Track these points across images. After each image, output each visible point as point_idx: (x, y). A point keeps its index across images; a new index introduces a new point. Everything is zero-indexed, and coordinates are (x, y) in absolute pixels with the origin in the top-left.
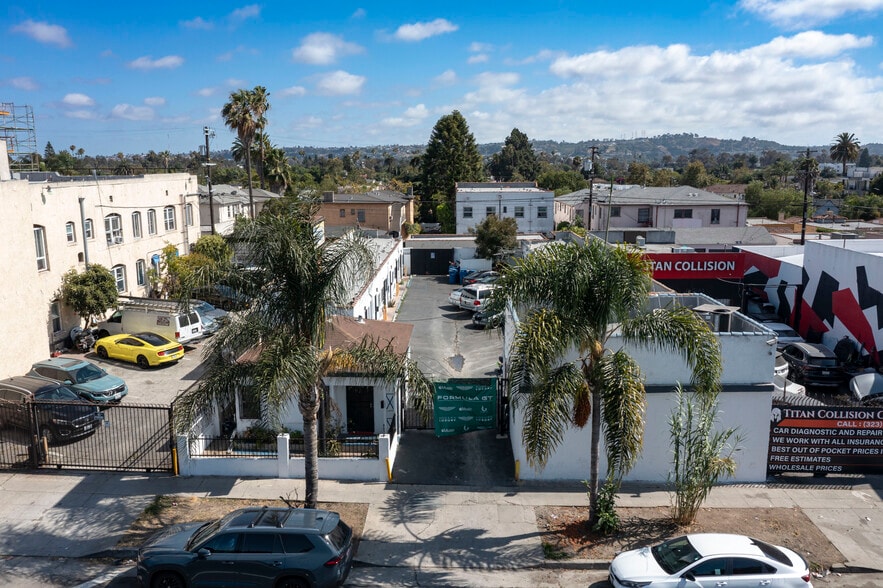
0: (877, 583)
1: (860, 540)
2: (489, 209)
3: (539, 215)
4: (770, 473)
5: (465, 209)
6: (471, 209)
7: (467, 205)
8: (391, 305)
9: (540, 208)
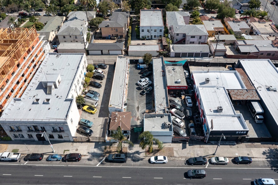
0: (176, 159)
1: (177, 153)
2: (148, 30)
3: (160, 31)
4: (172, 141)
5: (142, 30)
6: (143, 30)
7: (143, 29)
8: (127, 85)
9: (160, 30)
